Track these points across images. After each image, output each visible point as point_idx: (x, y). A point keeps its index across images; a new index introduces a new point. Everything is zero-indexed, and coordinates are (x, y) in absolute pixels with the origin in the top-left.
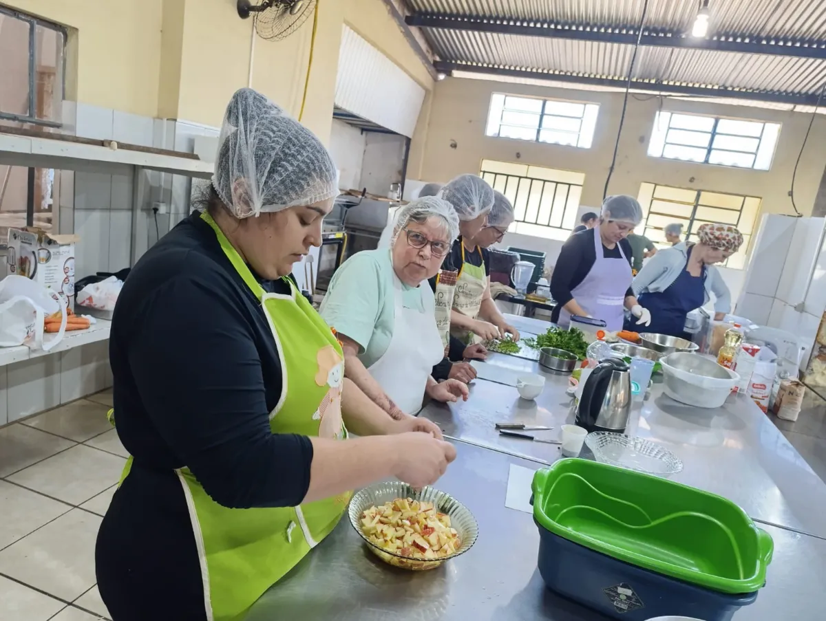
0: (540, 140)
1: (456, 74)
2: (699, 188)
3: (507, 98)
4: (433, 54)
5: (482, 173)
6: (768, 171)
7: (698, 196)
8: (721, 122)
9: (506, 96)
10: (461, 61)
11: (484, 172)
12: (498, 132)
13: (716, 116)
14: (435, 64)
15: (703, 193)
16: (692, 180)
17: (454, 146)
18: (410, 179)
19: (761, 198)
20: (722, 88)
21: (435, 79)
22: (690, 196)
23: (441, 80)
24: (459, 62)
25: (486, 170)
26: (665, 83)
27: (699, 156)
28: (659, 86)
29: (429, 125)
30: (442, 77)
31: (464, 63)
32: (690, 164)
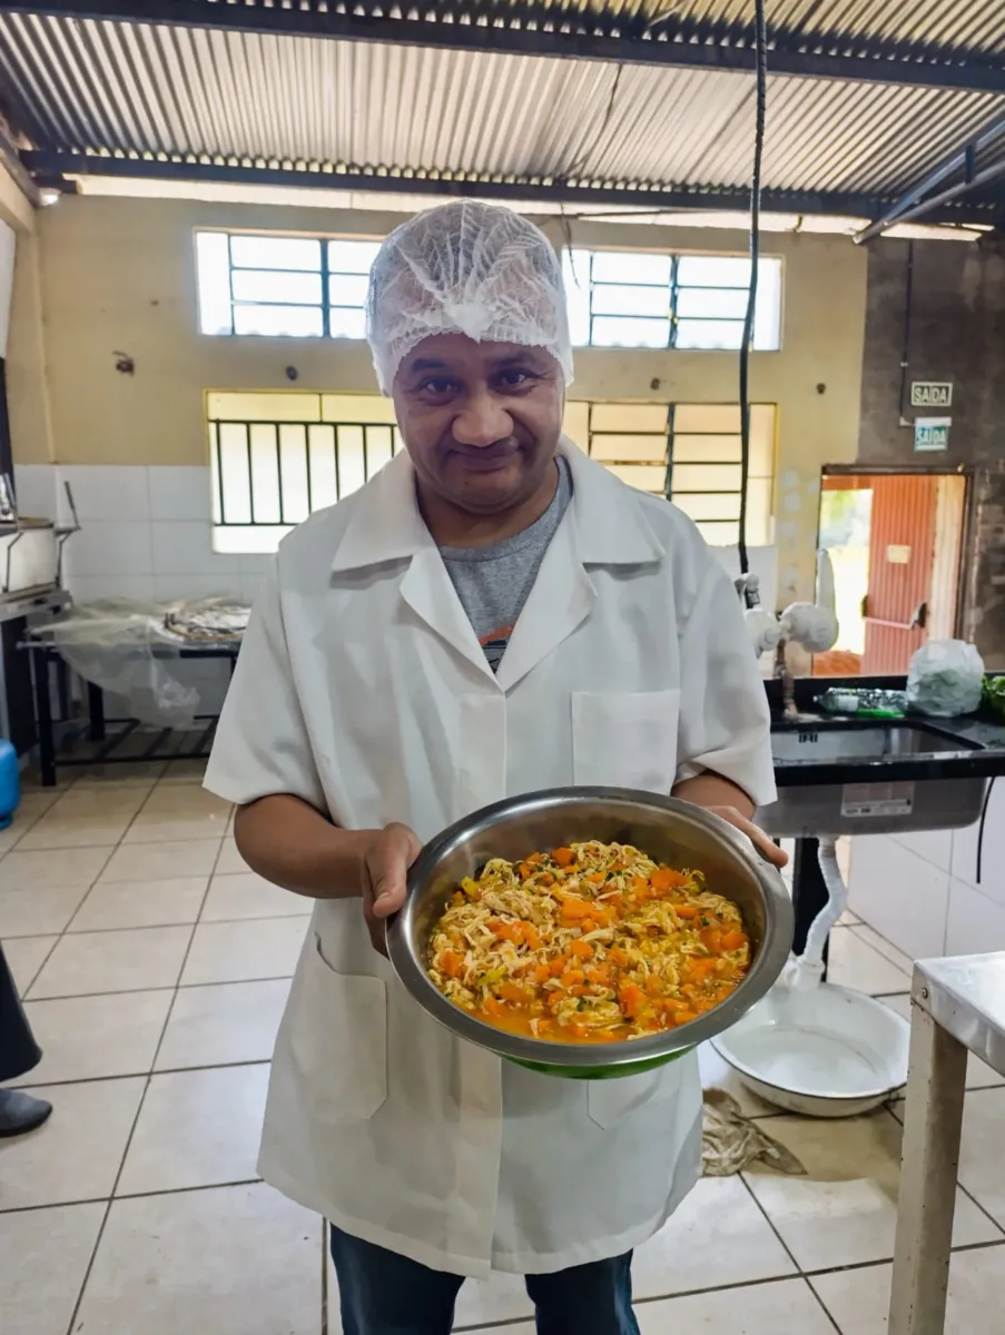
0: (334, 333)
1: (90, 185)
2: (669, 400)
3: (233, 239)
4: (15, 134)
5: (213, 427)
6: (778, 351)
7: (671, 414)
8: (684, 262)
9: (230, 235)
10: (97, 150)
11: (218, 422)
12: (230, 326)
13: (671, 251)
14: (25, 159)
15: (679, 409)
16: (655, 384)
17: (126, 367)
18: (26, 462)
19: (775, 404)
20: (678, 190)
21: (35, 204)
22: (656, 417)
23: (49, 206)
24: (90, 152)
25: (222, 417)
26: (572, 184)
27: (657, 337)
28: (559, 191)
29: (45, 320)
30: (50, 198)
31: (104, 153)
32: (642, 353)
